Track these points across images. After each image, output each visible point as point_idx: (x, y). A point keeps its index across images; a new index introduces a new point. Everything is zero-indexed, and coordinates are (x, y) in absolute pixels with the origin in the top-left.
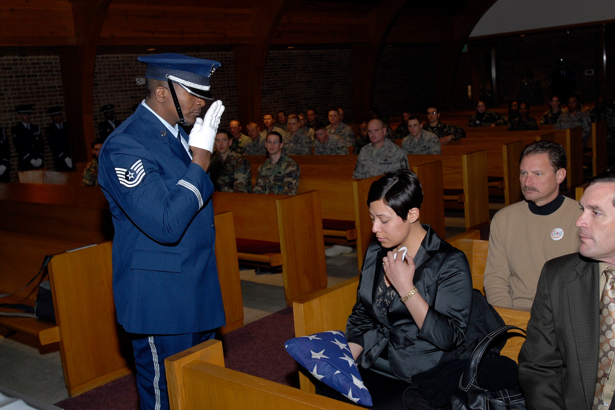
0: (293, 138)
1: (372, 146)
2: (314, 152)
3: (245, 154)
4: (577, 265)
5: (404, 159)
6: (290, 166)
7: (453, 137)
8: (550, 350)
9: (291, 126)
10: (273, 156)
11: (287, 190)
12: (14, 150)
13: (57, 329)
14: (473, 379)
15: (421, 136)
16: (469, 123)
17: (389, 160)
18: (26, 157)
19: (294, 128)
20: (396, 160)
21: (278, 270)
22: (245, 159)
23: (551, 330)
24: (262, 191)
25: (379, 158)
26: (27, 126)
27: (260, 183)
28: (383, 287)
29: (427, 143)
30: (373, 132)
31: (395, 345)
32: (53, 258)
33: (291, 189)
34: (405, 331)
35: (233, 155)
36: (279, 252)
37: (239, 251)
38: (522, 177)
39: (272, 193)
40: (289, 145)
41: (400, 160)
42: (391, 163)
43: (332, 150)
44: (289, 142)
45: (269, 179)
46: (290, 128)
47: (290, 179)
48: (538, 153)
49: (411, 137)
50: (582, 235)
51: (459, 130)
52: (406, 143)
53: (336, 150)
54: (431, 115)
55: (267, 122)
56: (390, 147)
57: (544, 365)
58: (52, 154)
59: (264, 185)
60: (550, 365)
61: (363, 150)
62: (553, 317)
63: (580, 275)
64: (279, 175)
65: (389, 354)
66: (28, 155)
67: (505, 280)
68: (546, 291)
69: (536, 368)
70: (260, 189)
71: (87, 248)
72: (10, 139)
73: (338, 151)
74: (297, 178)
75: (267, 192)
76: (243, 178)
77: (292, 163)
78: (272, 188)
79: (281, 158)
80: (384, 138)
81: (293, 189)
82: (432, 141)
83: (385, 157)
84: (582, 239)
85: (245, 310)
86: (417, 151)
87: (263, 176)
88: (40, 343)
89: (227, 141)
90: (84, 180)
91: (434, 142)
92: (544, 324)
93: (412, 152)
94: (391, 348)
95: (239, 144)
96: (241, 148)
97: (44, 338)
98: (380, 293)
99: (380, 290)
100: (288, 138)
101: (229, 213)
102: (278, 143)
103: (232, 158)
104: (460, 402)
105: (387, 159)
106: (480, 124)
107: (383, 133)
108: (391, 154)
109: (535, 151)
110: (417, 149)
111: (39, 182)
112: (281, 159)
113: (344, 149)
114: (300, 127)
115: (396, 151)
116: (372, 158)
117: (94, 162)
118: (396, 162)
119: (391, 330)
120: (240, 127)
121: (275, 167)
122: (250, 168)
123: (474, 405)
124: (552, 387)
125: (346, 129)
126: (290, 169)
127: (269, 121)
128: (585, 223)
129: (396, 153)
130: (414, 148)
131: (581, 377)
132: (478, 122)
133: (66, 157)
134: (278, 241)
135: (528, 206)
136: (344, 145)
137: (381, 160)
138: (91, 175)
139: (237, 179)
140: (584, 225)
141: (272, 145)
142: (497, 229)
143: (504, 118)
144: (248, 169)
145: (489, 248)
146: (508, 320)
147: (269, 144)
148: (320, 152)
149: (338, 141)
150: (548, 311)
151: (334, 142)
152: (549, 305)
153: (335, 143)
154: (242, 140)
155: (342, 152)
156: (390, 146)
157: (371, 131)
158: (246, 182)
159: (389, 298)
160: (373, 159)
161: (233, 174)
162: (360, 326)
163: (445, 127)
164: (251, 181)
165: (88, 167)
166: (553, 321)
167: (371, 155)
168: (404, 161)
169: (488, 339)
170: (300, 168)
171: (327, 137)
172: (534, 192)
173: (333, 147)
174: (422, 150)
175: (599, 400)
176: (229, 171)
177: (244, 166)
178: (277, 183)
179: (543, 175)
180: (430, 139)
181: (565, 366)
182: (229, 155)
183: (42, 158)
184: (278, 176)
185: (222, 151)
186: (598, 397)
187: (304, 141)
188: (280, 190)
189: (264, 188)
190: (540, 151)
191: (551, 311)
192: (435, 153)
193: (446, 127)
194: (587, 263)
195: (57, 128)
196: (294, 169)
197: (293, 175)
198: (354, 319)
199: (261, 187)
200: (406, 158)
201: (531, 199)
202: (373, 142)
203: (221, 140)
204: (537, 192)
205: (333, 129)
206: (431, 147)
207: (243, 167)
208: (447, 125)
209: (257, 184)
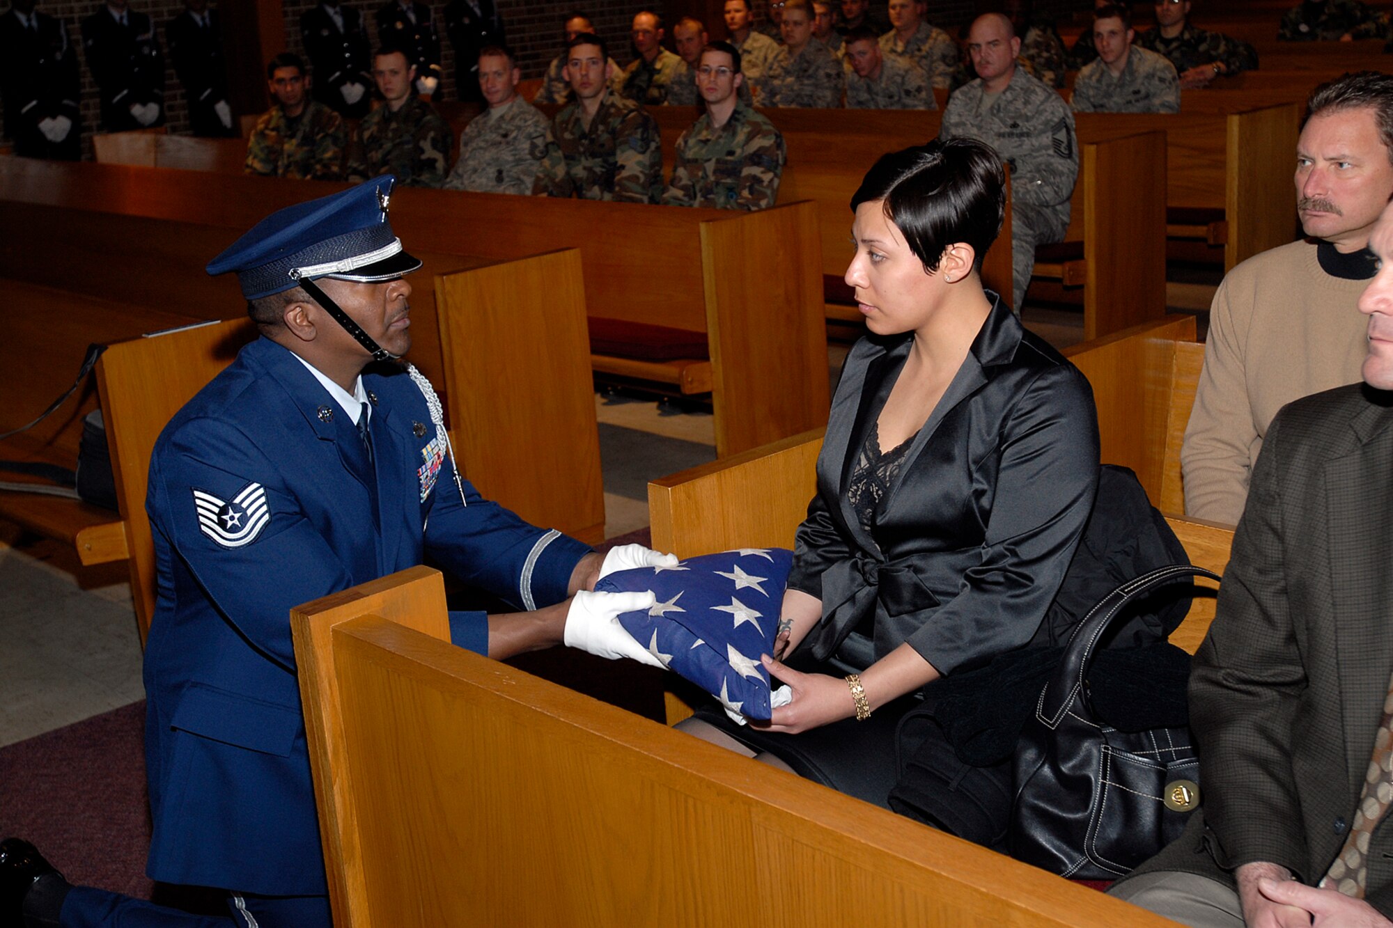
0: (795, 61)
1: (981, 86)
2: (845, 100)
3: (669, 103)
4: (1358, 414)
5: (1062, 124)
6: (759, 136)
7: (1223, 66)
8: (1273, 640)
9: (789, 29)
10: (714, 108)
11: (747, 199)
12: (87, 79)
13: (121, 526)
14: (1071, 699)
15: (1129, 62)
16: (1281, 31)
17: (1024, 126)
18: (118, 97)
19: (799, 34)
20: (1041, 127)
21: (700, 404)
22: (646, 113)
23: (1278, 587)
24: (686, 199)
25: (996, 120)
26: (121, 18)
27: (681, 179)
28: (871, 455)
29: (1143, 84)
30: (984, 47)
31: (891, 606)
32: (108, 351)
33: (757, 195)
34: (917, 570)
35: (615, 102)
36: (706, 358)
37: (594, 351)
38: (1301, 172)
39: (709, 203)
40: (783, 81)
41: (1052, 127)
42: (1028, 135)
43: (891, 97)
44: (783, 74)
45: (705, 170)
46: (788, 35)
47: (756, 171)
48: (1349, 106)
49: (1103, 65)
50: (1377, 334)
51: (1241, 49)
52: (1087, 81)
53: (900, 98)
54: (1165, 7)
55: (732, 19)
56: (1027, 91)
57: (1252, 677)
58: (183, 91)
59: (690, 183)
60: (1266, 678)
61: (958, 98)
62: (1285, 551)
63: (1365, 441)
64: (729, 158)
65: (876, 624)
66: (125, 92)
67: (1237, 448)
68: (1273, 485)
69: (1228, 684)
70: (680, 193)
71: (195, 329)
72: (80, 49)
73: (908, 101)
74: (776, 168)
75: (696, 204)
76: (639, 163)
77: (765, 127)
78: (711, 192)
79: (735, 112)
80: (1014, 64)
81: (764, 196)
82: (1156, 78)
83: (1011, 118)
84: (1374, 343)
85: (610, 500)
86: (1115, 102)
87: (689, 161)
88: (80, 561)
89: (601, 64)
90: (250, 161)
91: (1162, 80)
92: (1261, 572)
93: (1102, 106)
94: (881, 612)
95: (656, 77)
96: (661, 86)
97: (90, 549)
98: (862, 469)
99: (864, 463)
100: (781, 61)
101: (572, 252)
102: (729, 74)
103: (613, 110)
104: (1039, 756)
105: (1019, 122)
106: (1311, 35)
107: (1012, 54)
108: (1028, 111)
109: (1341, 100)
110: (1115, 99)
111: (148, 162)
112: (737, 116)
113: (924, 94)
114: (814, 34)
115: (1042, 103)
116: (980, 118)
117: (274, 113)
118: (1044, 132)
119: (883, 566)
120: (661, 30)
121: (720, 137)
122: (658, 139)
123: (1071, 764)
124: (1264, 732)
125: (936, 39)
126: (758, 143)
127: (738, 16)
128: (1384, 301)
129: (1042, 107)
130: (1108, 95)
131: (1342, 709)
132: (1304, 28)
133: (218, 101)
134: (701, 330)
135: (1316, 254)
136: (923, 84)
137: (1001, 125)
138: (267, 147)
139: (623, 167)
140: (1382, 307)
141: (712, 79)
142: (1227, 311)
143: (1378, 18)
144: (654, 141)
145: (1205, 364)
146: (1198, 553)
147: (703, 77)
148: (860, 103)
149: (907, 71)
150: (1271, 536)
151: (898, 75)
152: (1275, 521)
153: (899, 80)
154: (663, 65)
155: (916, 103)
156: (1028, 88)
157: (978, 45)
158: (645, 175)
159: (882, 482)
160: (982, 120)
161: (613, 154)
162: (824, 549)
163: (1201, 39)
164: (662, 172)
165: (261, 126)
166: (1283, 564)
167: (977, 112)
168: (1064, 131)
169: (1119, 597)
170: (784, 141)
171: (878, 62)
172: (1327, 213)
173: (893, 89)
174: (1129, 102)
175: (1382, 771)
176: (602, 145)
177: (643, 133)
178: (723, 181)
179: (1356, 168)
180: (1151, 71)
181: (1306, 679)
182: (604, 102)
183: (159, 101)
184: (726, 162)
185: (587, 92)
186: (1379, 763)
187: (821, 73)
188: (732, 197)
189: (690, 192)
190: (1354, 101)
191: (1280, 537)
192: (1162, 111)
193: (1204, 40)
194: (1387, 409)
195: (196, 23)
196: (767, 142)
197: (765, 158)
198: (809, 530)
199: (683, 188)
200: (1071, 121)
201: (1319, 234)
202: (983, 76)
203: (584, 62)
204: (1335, 216)
205: (901, 40)
206: (1154, 95)
207: (639, 136)
208: (1208, 34)
209: (673, 182)
